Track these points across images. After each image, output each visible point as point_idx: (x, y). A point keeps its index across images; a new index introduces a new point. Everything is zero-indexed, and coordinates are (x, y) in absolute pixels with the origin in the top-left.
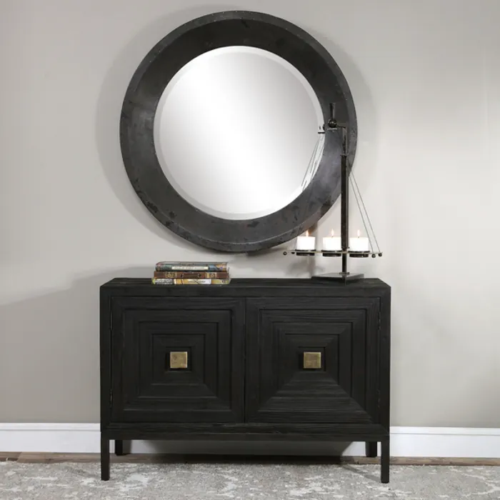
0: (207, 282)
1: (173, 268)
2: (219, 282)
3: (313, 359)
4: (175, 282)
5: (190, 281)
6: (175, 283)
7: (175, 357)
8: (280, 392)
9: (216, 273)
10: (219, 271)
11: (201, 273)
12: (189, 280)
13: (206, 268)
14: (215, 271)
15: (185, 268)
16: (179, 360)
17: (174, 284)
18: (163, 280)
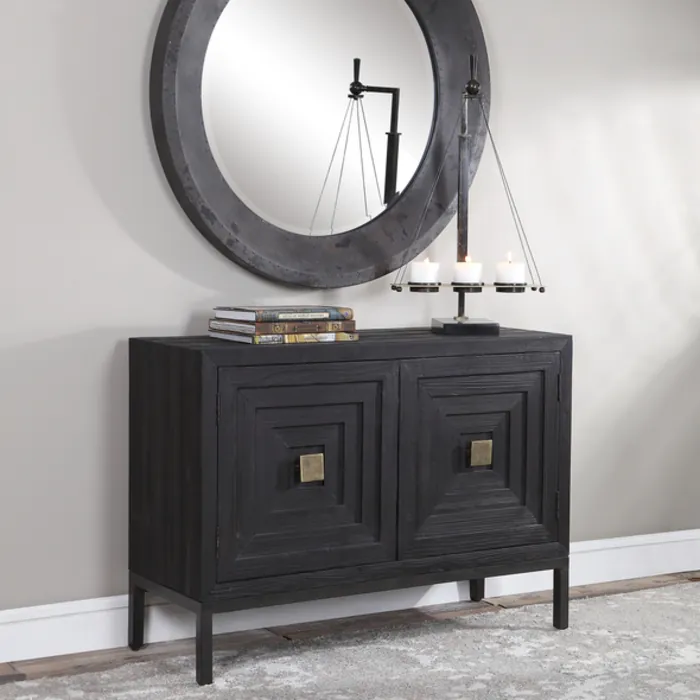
0: (330, 337)
1: (281, 316)
2: (345, 337)
3: (482, 451)
4: (288, 339)
5: (306, 338)
6: (287, 341)
7: (307, 464)
8: (440, 507)
9: (340, 323)
10: (344, 319)
11: (320, 323)
12: (306, 336)
13: (326, 315)
14: (338, 320)
15: (297, 316)
16: (312, 467)
17: (284, 343)
18: (270, 336)
